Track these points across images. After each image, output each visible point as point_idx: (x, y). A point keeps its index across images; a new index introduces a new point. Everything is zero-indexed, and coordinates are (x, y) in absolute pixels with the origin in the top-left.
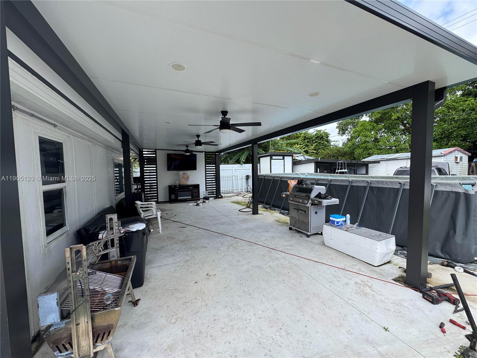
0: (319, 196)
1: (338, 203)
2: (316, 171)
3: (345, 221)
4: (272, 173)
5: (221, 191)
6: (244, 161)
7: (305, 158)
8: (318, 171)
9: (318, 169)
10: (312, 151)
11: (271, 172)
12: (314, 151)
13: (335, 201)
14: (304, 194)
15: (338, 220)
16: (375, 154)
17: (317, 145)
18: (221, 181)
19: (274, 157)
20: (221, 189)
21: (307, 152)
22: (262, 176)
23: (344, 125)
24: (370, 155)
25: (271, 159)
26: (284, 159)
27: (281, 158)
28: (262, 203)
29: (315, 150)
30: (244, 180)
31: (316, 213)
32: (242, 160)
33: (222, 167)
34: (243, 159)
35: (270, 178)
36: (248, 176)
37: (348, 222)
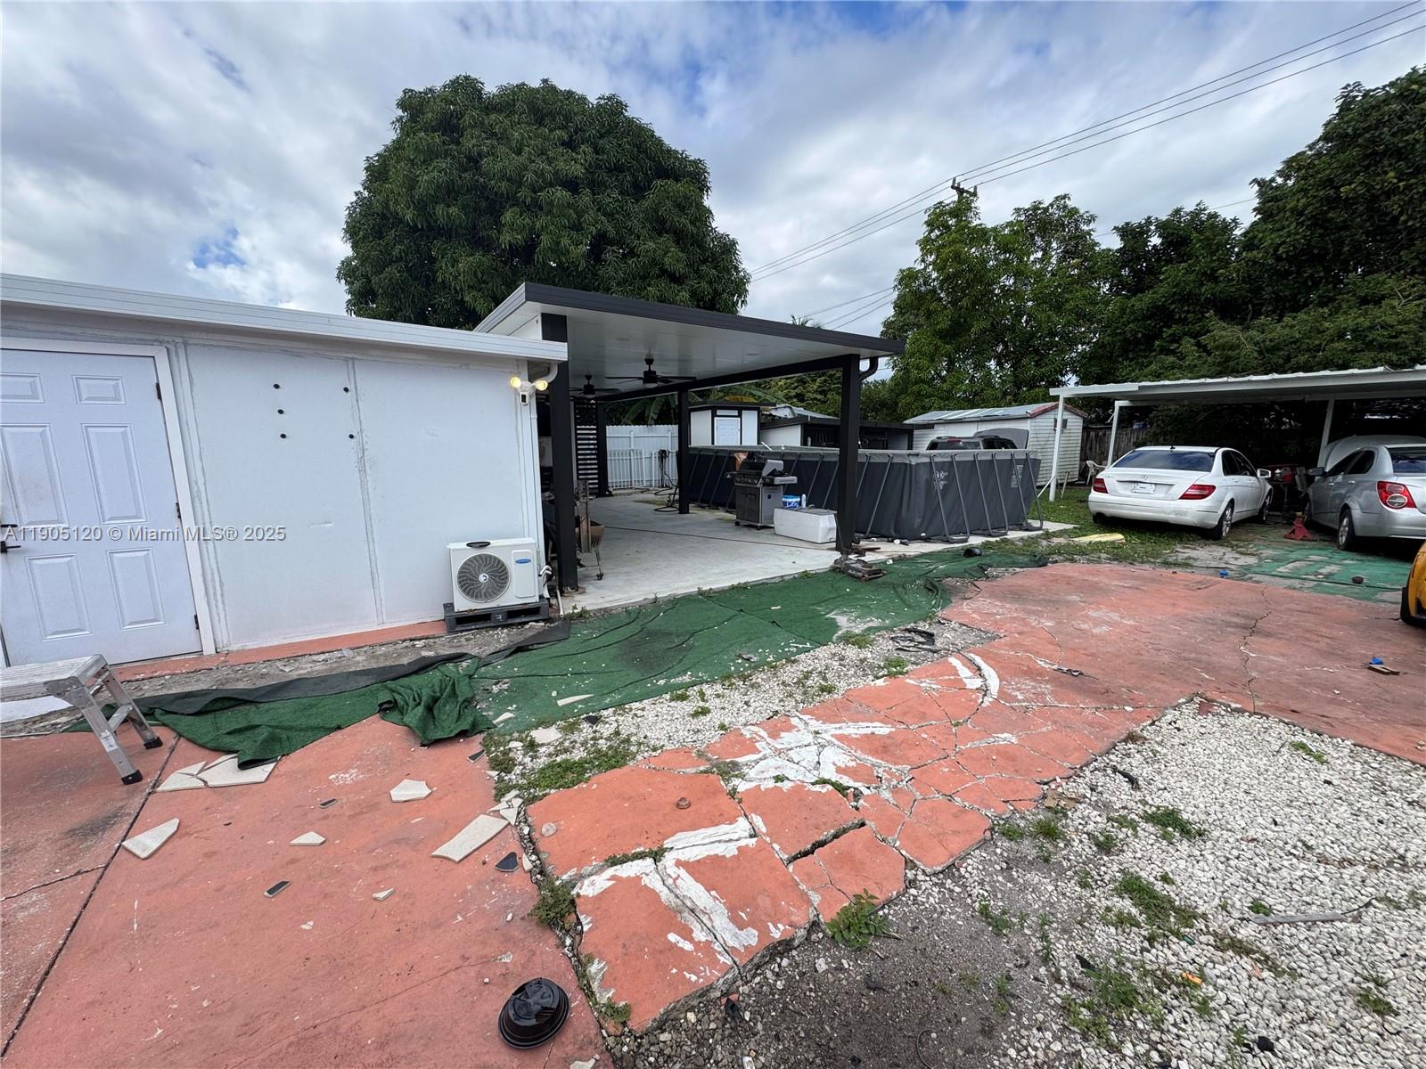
0: (774, 473)
1: (795, 482)
2: (804, 442)
3: (800, 503)
4: (716, 444)
5: (610, 485)
6: (655, 417)
7: (793, 413)
8: (809, 443)
9: (809, 439)
10: (812, 396)
11: (713, 443)
12: (819, 397)
13: (793, 479)
14: (754, 472)
15: (790, 500)
16: (935, 409)
17: (825, 381)
18: (609, 462)
19: (719, 412)
20: (610, 480)
21: (800, 398)
22: (695, 449)
23: (899, 330)
24: (925, 410)
25: (714, 415)
26: (740, 415)
27: (736, 413)
28: (694, 501)
29: (821, 393)
30: (655, 462)
31: (769, 497)
32: (651, 414)
33: (611, 430)
34: (653, 415)
35: (711, 454)
36: (664, 451)
37: (804, 504)
